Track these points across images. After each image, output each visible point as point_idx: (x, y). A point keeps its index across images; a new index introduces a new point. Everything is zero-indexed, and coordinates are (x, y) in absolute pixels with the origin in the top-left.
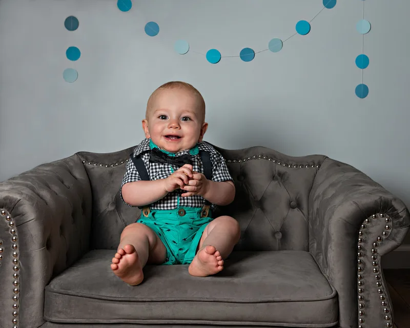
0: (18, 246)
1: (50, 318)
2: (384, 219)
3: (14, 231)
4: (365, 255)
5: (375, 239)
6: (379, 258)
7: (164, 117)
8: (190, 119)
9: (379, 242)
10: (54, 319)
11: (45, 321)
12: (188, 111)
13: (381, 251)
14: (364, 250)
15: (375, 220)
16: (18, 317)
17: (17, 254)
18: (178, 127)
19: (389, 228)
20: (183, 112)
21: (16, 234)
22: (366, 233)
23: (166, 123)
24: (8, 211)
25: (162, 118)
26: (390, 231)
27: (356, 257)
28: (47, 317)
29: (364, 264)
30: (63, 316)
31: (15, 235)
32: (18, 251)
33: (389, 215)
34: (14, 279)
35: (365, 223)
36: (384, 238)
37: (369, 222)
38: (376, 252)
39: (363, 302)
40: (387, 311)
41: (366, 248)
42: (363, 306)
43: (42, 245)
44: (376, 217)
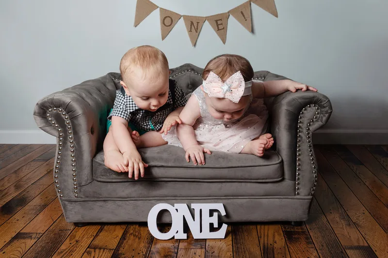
0: (72, 132)
2: (315, 108)
3: (69, 123)
4: (302, 132)
5: (309, 121)
6: (311, 133)
9: (311, 123)
10: (99, 179)
11: (93, 180)
13: (312, 128)
14: (302, 128)
15: (310, 109)
16: (76, 177)
17: (72, 138)
19: (318, 114)
21: (71, 124)
22: (304, 117)
24: (64, 109)
26: (318, 116)
27: (297, 133)
28: (95, 177)
29: (302, 138)
30: (105, 177)
32: (72, 135)
33: (319, 105)
34: (71, 153)
35: (303, 111)
36: (315, 120)
37: (305, 110)
38: (309, 129)
39: (299, 162)
40: (315, 168)
41: (303, 127)
42: (299, 165)
43: (88, 131)
44: (310, 107)
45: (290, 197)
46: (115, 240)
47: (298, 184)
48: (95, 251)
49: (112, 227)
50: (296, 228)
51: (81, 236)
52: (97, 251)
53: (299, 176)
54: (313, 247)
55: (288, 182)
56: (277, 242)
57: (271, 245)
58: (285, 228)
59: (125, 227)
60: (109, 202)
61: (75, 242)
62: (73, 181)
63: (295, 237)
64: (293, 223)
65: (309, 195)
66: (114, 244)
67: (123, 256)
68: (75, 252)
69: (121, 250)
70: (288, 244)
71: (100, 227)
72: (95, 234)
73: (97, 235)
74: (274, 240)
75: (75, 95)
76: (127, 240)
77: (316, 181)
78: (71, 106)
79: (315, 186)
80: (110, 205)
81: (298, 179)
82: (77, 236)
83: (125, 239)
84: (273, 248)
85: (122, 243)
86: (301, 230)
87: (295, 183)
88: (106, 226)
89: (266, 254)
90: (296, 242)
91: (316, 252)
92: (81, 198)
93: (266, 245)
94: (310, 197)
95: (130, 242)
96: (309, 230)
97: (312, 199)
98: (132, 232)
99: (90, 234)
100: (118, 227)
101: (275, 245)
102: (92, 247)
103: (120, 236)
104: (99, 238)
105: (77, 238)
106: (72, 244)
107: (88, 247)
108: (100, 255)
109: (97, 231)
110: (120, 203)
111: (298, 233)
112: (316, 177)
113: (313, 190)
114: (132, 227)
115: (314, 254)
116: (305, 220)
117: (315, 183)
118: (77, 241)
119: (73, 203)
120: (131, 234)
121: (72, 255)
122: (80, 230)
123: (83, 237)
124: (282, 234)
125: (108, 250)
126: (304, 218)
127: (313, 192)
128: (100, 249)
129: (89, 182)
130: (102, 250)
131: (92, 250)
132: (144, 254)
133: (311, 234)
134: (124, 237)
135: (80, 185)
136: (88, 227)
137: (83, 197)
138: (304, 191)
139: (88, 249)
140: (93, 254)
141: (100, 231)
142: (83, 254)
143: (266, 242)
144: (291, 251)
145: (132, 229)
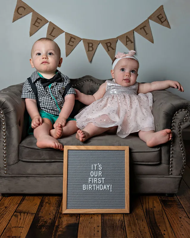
0: (5, 124)
1: (22, 159)
2: (185, 112)
3: (3, 117)
4: (175, 129)
5: (180, 121)
6: (181, 130)
7: (39, 54)
8: (52, 54)
9: (182, 123)
10: (24, 160)
11: (19, 160)
12: (51, 50)
13: (182, 127)
14: (174, 126)
15: (181, 112)
16: (6, 158)
17: (4, 128)
18: (46, 57)
19: (187, 116)
20: (49, 50)
22: (176, 118)
23: (41, 57)
25: (39, 55)
26: (187, 118)
28: (20, 159)
31: (3, 119)
32: (5, 126)
33: (188, 110)
34: (3, 140)
35: (176, 114)
36: (184, 121)
37: (178, 113)
38: (180, 127)
39: (173, 151)
40: (184, 156)
41: (176, 126)
42: (172, 153)
43: (17, 124)
44: (181, 111)
45: (165, 176)
46: (35, 207)
47: (172, 167)
48: (20, 215)
49: (31, 198)
50: (169, 198)
51: (9, 204)
52: (22, 214)
53: (173, 161)
54: (183, 211)
55: (164, 166)
56: (156, 207)
57: (151, 209)
58: (161, 197)
59: (41, 198)
60: (30, 178)
61: (5, 208)
62: (3, 161)
63: (169, 204)
64: (166, 195)
65: (179, 175)
66: (34, 210)
67: (42, 218)
68: (5, 215)
69: (40, 214)
70: (164, 208)
71: (22, 197)
72: (19, 202)
73: (20, 204)
74: (153, 206)
75: (8, 96)
76: (44, 207)
77: (185, 165)
78: (6, 104)
79: (184, 169)
80: (31, 180)
81: (172, 163)
82: (5, 203)
83: (42, 206)
84: (153, 211)
85: (41, 209)
86: (173, 199)
87: (169, 167)
88: (27, 197)
89: (148, 215)
90: (171, 207)
91: (185, 213)
92: (9, 174)
93: (148, 209)
94: (180, 176)
95: (46, 208)
96: (179, 199)
97: (182, 178)
98: (47, 201)
99: (15, 203)
100: (36, 198)
101: (155, 209)
102: (18, 212)
103: (38, 204)
104: (22, 205)
105: (5, 205)
106: (3, 210)
107: (15, 212)
108: (25, 217)
109: (20, 200)
110: (39, 179)
111: (171, 201)
112: (185, 162)
113: (183, 172)
114: (47, 197)
115: (184, 215)
116: (176, 192)
117: (184, 167)
118: (6, 208)
119: (3, 178)
120: (47, 202)
121: (3, 217)
122: (7, 199)
123: (10, 204)
124: (159, 201)
125: (30, 214)
126: (176, 191)
127: (183, 173)
128: (24, 213)
129: (16, 162)
130: (26, 214)
131: (19, 214)
132: (54, 214)
133: (181, 202)
134: (41, 205)
135: (8, 165)
136: (13, 197)
137: (10, 173)
138: (175, 172)
139: (15, 213)
140: (19, 217)
141: (23, 200)
142: (12, 217)
143: (147, 207)
144: (167, 213)
145: (46, 199)
